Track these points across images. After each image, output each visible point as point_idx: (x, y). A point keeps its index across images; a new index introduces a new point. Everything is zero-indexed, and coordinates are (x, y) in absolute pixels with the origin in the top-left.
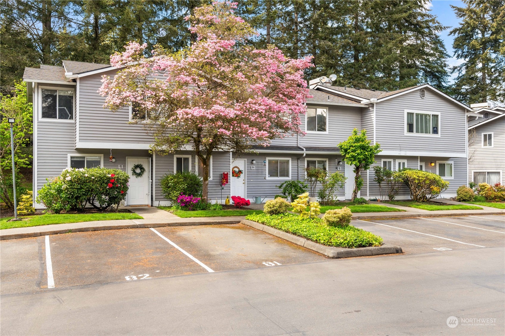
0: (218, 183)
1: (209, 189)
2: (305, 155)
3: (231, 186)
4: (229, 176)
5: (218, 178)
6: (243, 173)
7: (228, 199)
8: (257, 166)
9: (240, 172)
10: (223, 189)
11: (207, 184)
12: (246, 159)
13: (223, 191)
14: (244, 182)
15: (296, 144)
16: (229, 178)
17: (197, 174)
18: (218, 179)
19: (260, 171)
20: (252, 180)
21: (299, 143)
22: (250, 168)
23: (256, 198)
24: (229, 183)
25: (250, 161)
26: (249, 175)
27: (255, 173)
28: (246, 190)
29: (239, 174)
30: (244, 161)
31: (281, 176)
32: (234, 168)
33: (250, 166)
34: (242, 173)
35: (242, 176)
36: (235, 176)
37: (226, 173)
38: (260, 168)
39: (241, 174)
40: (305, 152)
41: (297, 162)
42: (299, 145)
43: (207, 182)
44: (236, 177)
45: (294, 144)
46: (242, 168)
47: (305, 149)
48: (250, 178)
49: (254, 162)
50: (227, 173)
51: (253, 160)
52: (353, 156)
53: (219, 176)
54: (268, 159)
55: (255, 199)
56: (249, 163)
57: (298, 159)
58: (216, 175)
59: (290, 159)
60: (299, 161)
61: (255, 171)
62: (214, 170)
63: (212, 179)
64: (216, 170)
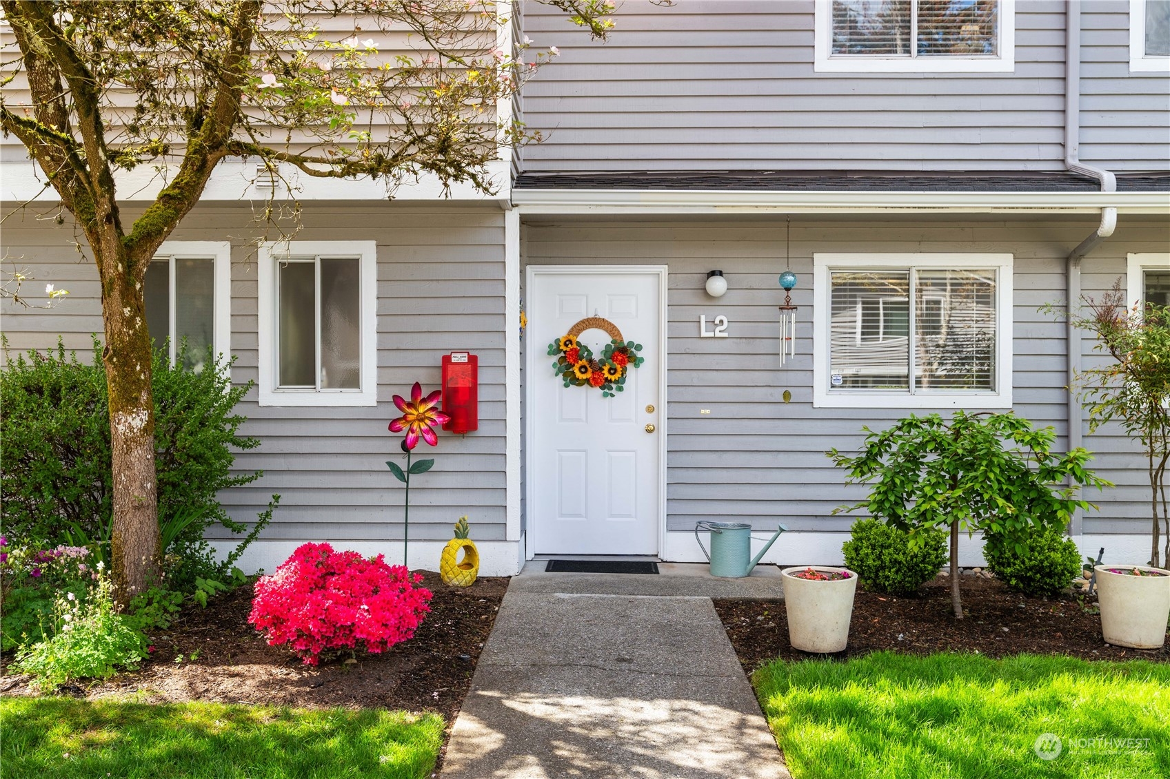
2: (1109, 224)
6: (648, 364)
8: (736, 314)
9: (623, 354)
10: (419, 467)
12: (663, 270)
14: (647, 420)
15: (1054, 152)
17: (269, 363)
19: (767, 347)
20: (706, 411)
22: (690, 330)
23: (716, 531)
25: (692, 281)
26: (680, 378)
27: (731, 362)
28: (664, 477)
29: (615, 371)
30: (650, 280)
32: (571, 329)
33: (692, 314)
34: (637, 362)
35: (637, 378)
36: (587, 381)
37: (459, 358)
38: (765, 330)
39: (628, 368)
40: (1112, 204)
41: (1056, 281)
42: (1073, 161)
43: (125, 423)
44: (597, 391)
45: (1042, 158)
46: (634, 330)
47: (1107, 179)
48: (686, 395)
49: (720, 286)
50: (473, 359)
51: (708, 276)
53: (423, 376)
54: (825, 263)
55: (706, 538)
56: (684, 297)
57: (1067, 262)
58: (401, 377)
60: (1075, 273)
61: (726, 347)
62: (393, 341)
63: (375, 398)
64: (407, 341)
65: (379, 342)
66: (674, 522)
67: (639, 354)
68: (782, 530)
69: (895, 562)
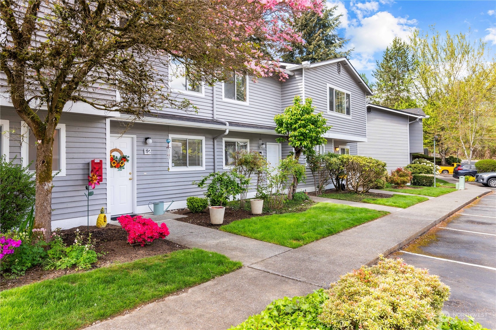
0: (80, 183)
1: (53, 201)
2: (227, 132)
3: (108, 187)
4: (103, 166)
5: (81, 172)
6: (130, 161)
7: (103, 215)
8: (154, 148)
9: (124, 158)
10: (90, 194)
11: (49, 192)
12: (135, 136)
13: (90, 198)
14: (130, 176)
15: (211, 116)
16: (104, 171)
17: (25, 163)
18: (79, 174)
19: (159, 157)
20: (145, 173)
21: (215, 114)
22: (142, 152)
23: (155, 204)
24: (104, 181)
25: (143, 140)
26: (140, 165)
27: (151, 161)
28: (136, 191)
29: (122, 163)
30: (130, 139)
31: (191, 165)
32: (112, 151)
33: (142, 148)
34: (128, 161)
35: (127, 165)
36: (115, 167)
37: (97, 161)
38: (159, 153)
39: (126, 163)
40: (228, 128)
41: (212, 143)
42: (215, 118)
43: (47, 186)
44: (117, 169)
45: (209, 116)
46: (127, 152)
47: (227, 123)
48: (141, 169)
49: (150, 141)
50: (101, 161)
51: (146, 139)
52: (302, 134)
53: (81, 166)
54: (171, 136)
55: (152, 206)
56: (141, 144)
57: (214, 139)
58: (74, 166)
59: (203, 138)
60: (215, 141)
61: (150, 157)
62: (71, 156)
63: (65, 173)
64: (76, 156)
65: (67, 156)
66: (139, 203)
67: (128, 159)
68: (173, 201)
69: (201, 206)
